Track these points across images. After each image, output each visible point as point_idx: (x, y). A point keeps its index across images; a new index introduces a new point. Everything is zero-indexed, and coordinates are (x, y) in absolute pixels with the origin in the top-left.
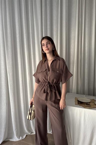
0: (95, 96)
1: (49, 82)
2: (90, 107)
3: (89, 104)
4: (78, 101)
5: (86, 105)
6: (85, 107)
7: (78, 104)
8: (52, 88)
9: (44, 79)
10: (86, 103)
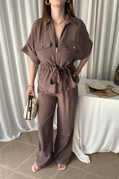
0: (110, 80)
1: (58, 65)
2: (107, 95)
3: (105, 91)
4: (90, 88)
5: (101, 94)
6: (100, 96)
7: (91, 92)
8: (63, 74)
9: (49, 62)
10: (101, 90)
